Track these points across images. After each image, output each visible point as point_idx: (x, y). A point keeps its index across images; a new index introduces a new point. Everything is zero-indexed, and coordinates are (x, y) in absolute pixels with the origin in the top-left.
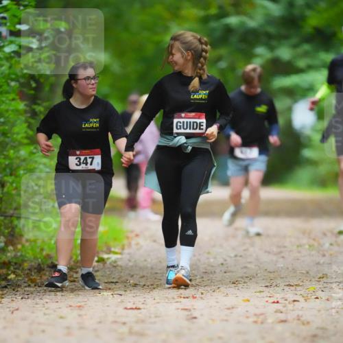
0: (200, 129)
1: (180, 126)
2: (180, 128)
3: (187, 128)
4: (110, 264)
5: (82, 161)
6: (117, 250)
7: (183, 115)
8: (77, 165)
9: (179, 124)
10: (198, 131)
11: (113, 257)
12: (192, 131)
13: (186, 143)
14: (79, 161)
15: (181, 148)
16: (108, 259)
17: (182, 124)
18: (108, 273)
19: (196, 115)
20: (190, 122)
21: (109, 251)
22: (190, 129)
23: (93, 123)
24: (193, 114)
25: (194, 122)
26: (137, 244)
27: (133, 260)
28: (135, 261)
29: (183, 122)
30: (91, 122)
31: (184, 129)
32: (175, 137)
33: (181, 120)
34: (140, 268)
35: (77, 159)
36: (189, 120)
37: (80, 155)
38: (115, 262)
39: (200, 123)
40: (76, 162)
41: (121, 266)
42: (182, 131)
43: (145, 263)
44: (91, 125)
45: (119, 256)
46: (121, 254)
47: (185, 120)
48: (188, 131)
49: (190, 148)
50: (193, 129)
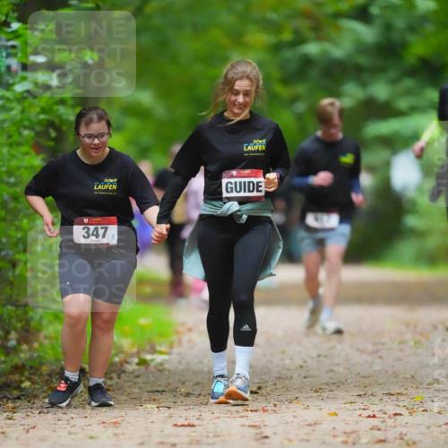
0: (258, 191)
1: (231, 188)
2: (232, 191)
3: (240, 191)
4: (155, 367)
5: (91, 232)
6: (163, 349)
7: (234, 173)
8: (84, 237)
9: (230, 186)
10: (255, 194)
11: (159, 358)
12: (248, 194)
13: (239, 211)
14: (87, 232)
15: (232, 217)
16: (152, 360)
17: (233, 186)
18: (152, 379)
19: (252, 172)
20: (245, 182)
21: (153, 351)
22: (245, 191)
23: (110, 184)
24: (248, 171)
25: (249, 183)
26: (190, 341)
27: (184, 362)
28: (188, 363)
29: (236, 183)
30: (106, 183)
31: (237, 191)
32: (225, 203)
33: (233, 180)
34: (194, 372)
35: (84, 229)
36: (242, 180)
37: (88, 224)
38: (161, 364)
39: (258, 183)
40: (84, 232)
41: (169, 371)
42: (234, 194)
43: (201, 366)
44: (106, 187)
45: (166, 357)
46: (169, 353)
47: (238, 180)
48: (242, 194)
49: (245, 217)
50: (249, 191)
